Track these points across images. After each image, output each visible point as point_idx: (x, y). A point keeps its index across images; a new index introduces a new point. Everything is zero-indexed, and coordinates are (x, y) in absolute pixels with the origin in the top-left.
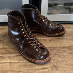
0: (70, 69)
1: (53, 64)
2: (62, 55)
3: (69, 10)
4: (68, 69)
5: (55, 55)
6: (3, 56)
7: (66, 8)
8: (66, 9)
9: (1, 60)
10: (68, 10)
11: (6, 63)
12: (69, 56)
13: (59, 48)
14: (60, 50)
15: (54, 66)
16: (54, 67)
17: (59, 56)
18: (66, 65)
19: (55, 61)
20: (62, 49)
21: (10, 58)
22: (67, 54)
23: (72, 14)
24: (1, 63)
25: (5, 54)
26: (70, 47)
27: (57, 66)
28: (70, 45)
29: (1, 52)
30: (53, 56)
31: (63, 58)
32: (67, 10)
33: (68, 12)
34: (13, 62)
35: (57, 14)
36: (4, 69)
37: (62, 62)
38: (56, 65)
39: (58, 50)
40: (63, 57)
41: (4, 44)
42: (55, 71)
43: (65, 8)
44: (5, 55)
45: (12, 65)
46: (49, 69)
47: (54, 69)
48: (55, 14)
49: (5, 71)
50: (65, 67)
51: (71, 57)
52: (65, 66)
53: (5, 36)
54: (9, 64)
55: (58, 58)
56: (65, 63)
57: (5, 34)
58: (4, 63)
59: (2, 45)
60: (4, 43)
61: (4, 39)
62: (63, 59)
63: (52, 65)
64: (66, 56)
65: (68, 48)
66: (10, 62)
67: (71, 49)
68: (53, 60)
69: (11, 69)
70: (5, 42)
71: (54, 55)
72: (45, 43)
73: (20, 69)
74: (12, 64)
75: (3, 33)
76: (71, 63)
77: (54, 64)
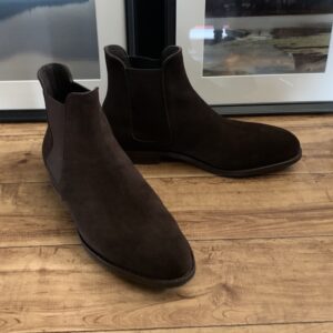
0: (290, 301)
1: (221, 277)
2: (262, 241)
3: (294, 55)
4: (285, 300)
5: (230, 243)
6: (13, 244)
9: (3, 263)
10: (290, 54)
11: (24, 274)
12: (290, 247)
13: (251, 214)
14: (252, 221)
15: (225, 286)
16: (224, 292)
17: (249, 248)
18: (274, 282)
19: (229, 266)
20: (261, 217)
21: (40, 254)
22: (282, 241)
24: (4, 273)
25: (20, 238)
26: (297, 211)
27: (237, 287)
28: (296, 202)
29: (5, 229)
30: (223, 247)
31: (264, 253)
32: (286, 54)
34: (53, 271)
35: (244, 73)
36: (15, 298)
37: (259, 272)
38: (231, 282)
39: (243, 221)
40: (266, 249)
41: (16, 197)
42: (228, 308)
44: (19, 244)
45: (48, 282)
46: (204, 300)
47: (223, 299)
48: (237, 73)
49: (19, 304)
50: (271, 291)
51: (300, 251)
52: (271, 289)
53: (22, 165)
54: (37, 277)
55: (244, 256)
56: (270, 275)
57: (23, 157)
58: (15, 272)
59: (9, 201)
60: (20, 194)
61: (21, 177)
62: (263, 260)
63: (214, 284)
64: (278, 246)
65: (289, 215)
66: (43, 271)
67: (302, 219)
68: (221, 262)
69: (46, 296)
70: (21, 188)
71: (225, 243)
72: (191, 193)
73: (83, 298)
74: (48, 277)
75: (14, 153)
76: (299, 276)
77: (223, 281)
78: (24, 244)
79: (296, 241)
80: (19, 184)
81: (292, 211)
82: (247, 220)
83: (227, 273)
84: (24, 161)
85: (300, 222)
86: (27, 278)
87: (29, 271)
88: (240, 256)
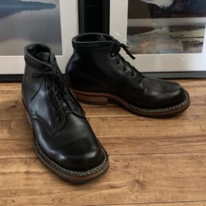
0: (176, 190)
1: (135, 176)
2: (160, 155)
3: (183, 42)
4: (173, 189)
5: (141, 156)
6: (9, 157)
7: (175, 38)
8: (174, 40)
9: (3, 168)
10: (180, 42)
11: (16, 175)
12: (177, 158)
13: (154, 139)
14: (155, 143)
15: (137, 181)
16: (137, 185)
17: (152, 159)
18: (167, 179)
19: (140, 170)
20: (160, 141)
21: (26, 162)
22: (173, 155)
23: (192, 52)
24: (4, 174)
25: (12, 153)
26: (182, 137)
28: (182, 132)
29: (3, 148)
30: (137, 158)
31: (162, 162)
32: (178, 41)
33: (182, 48)
34: (34, 172)
36: (11, 188)
37: (158, 173)
38: (141, 179)
39: (149, 144)
40: (163, 160)
41: (9, 128)
42: (139, 194)
43: (171, 37)
44: (13, 157)
45: (30, 179)
46: (125, 189)
47: (136, 188)
49: (14, 191)
50: (166, 184)
51: (184, 161)
52: (164, 183)
53: (13, 109)
54: (25, 176)
55: (150, 164)
56: (164, 174)
57: (13, 104)
58: (10, 173)
59: (6, 131)
60: (12, 126)
61: (12, 116)
62: (161, 166)
63: (131, 180)
64: (170, 158)
65: (177, 140)
66: (27, 173)
67: (185, 142)
68: (135, 167)
69: (30, 187)
70: (13, 123)
71: (138, 156)
72: (118, 127)
73: (52, 188)
74: (31, 176)
75: (8, 102)
76: (182, 175)
77: (137, 178)
78: (16, 157)
79: (180, 155)
80: (11, 121)
81: (179, 138)
82: (151, 143)
83: (139, 173)
84: (14, 107)
85: (184, 144)
86: (18, 176)
87: (19, 173)
88: (147, 164)
